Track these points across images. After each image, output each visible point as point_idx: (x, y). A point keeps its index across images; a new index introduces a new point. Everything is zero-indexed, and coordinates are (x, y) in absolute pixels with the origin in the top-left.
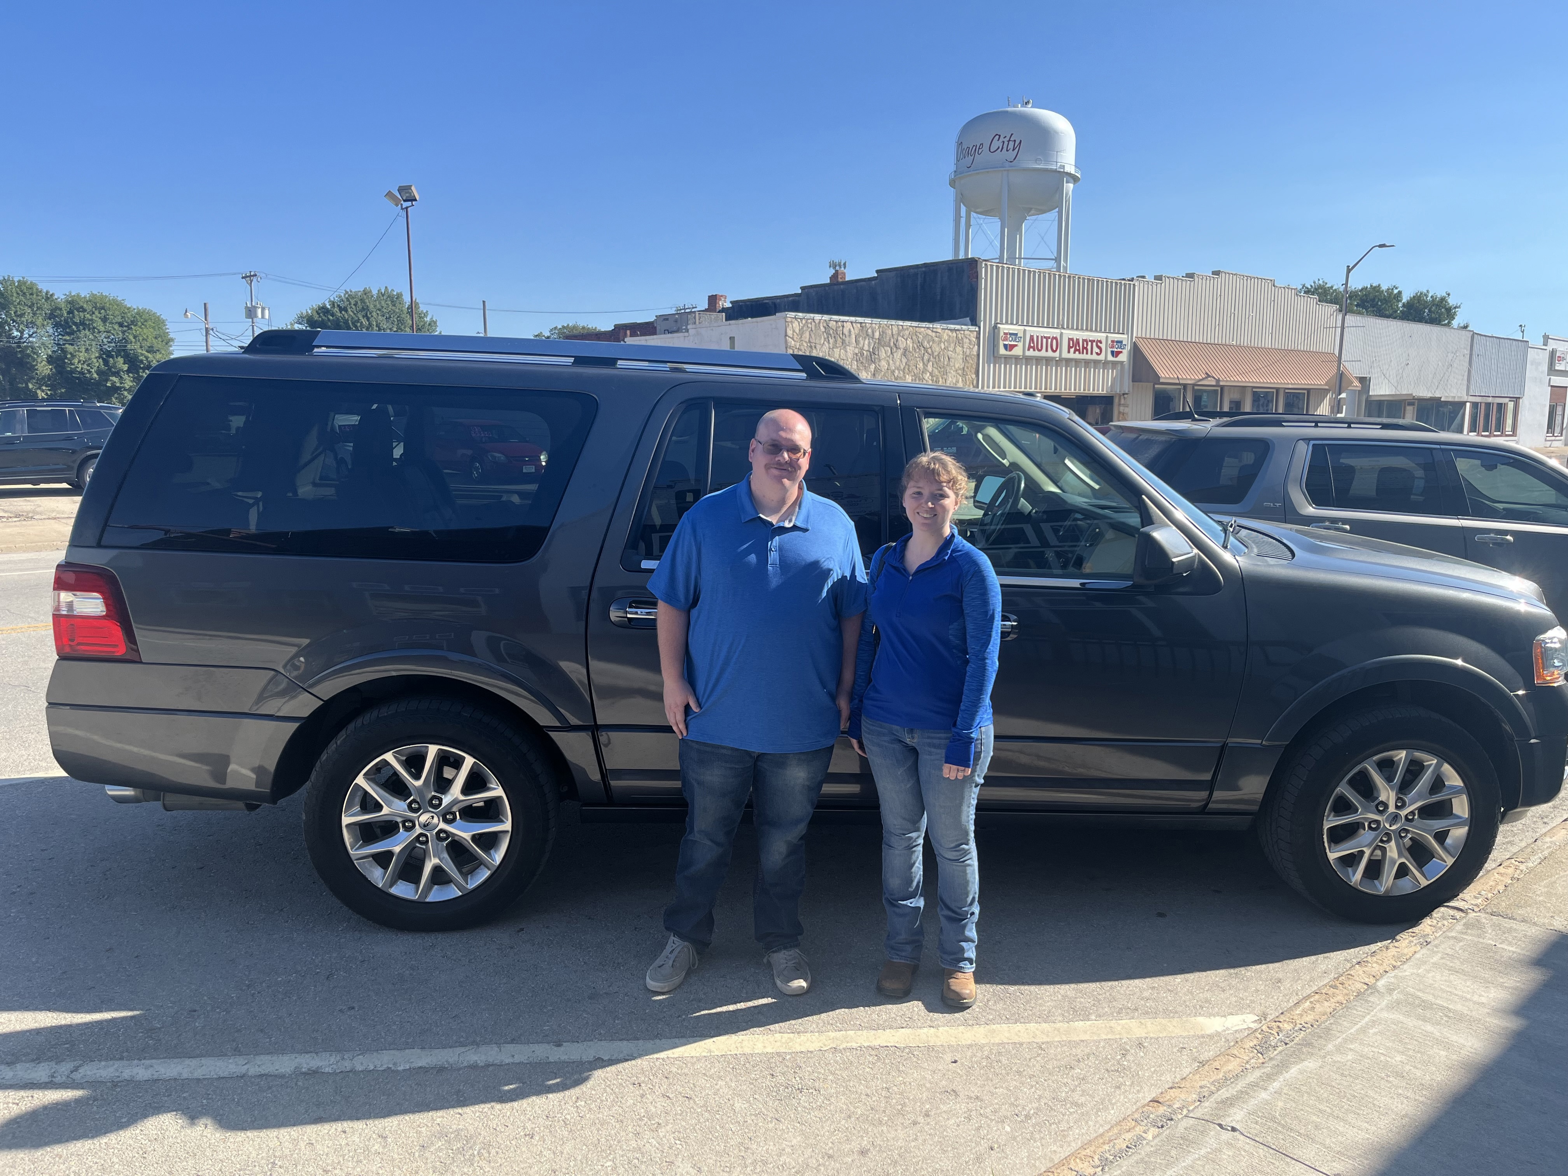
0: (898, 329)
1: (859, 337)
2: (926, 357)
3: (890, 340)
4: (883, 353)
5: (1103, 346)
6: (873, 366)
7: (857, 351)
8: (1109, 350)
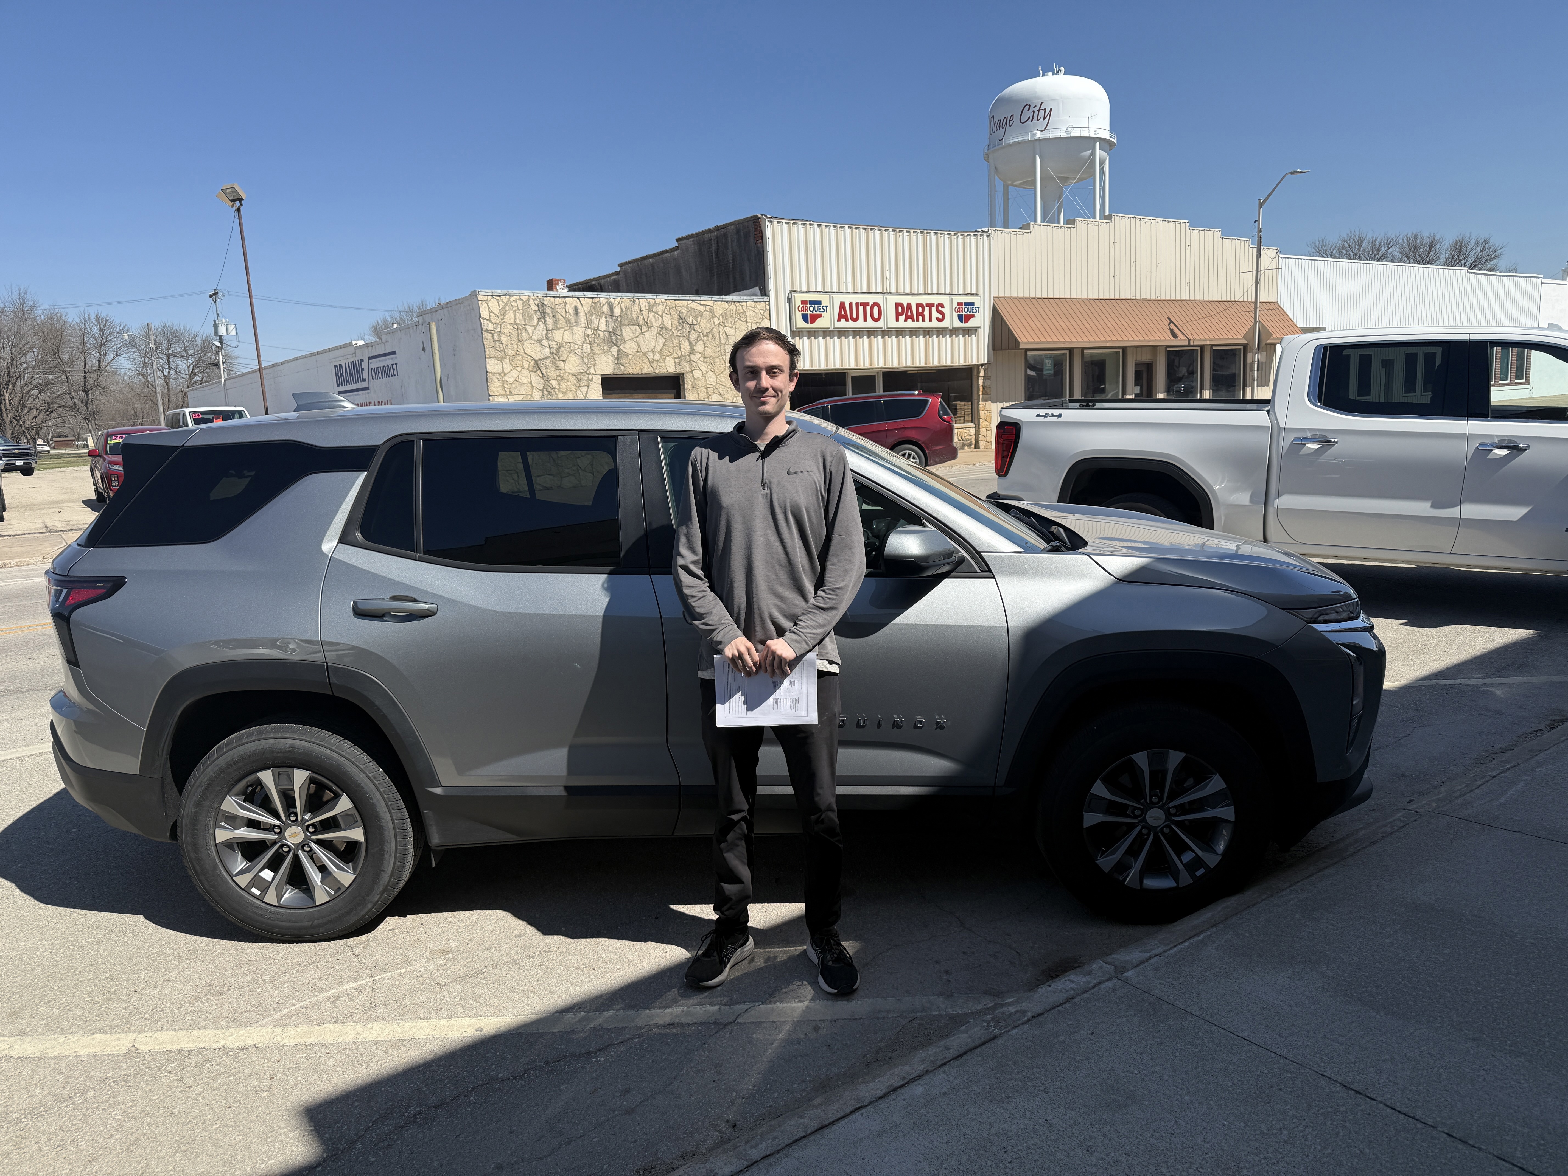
0: (649, 303)
1: (591, 315)
2: (693, 336)
3: (637, 317)
4: (628, 332)
5: (946, 310)
6: (614, 350)
7: (589, 332)
8: (956, 315)
